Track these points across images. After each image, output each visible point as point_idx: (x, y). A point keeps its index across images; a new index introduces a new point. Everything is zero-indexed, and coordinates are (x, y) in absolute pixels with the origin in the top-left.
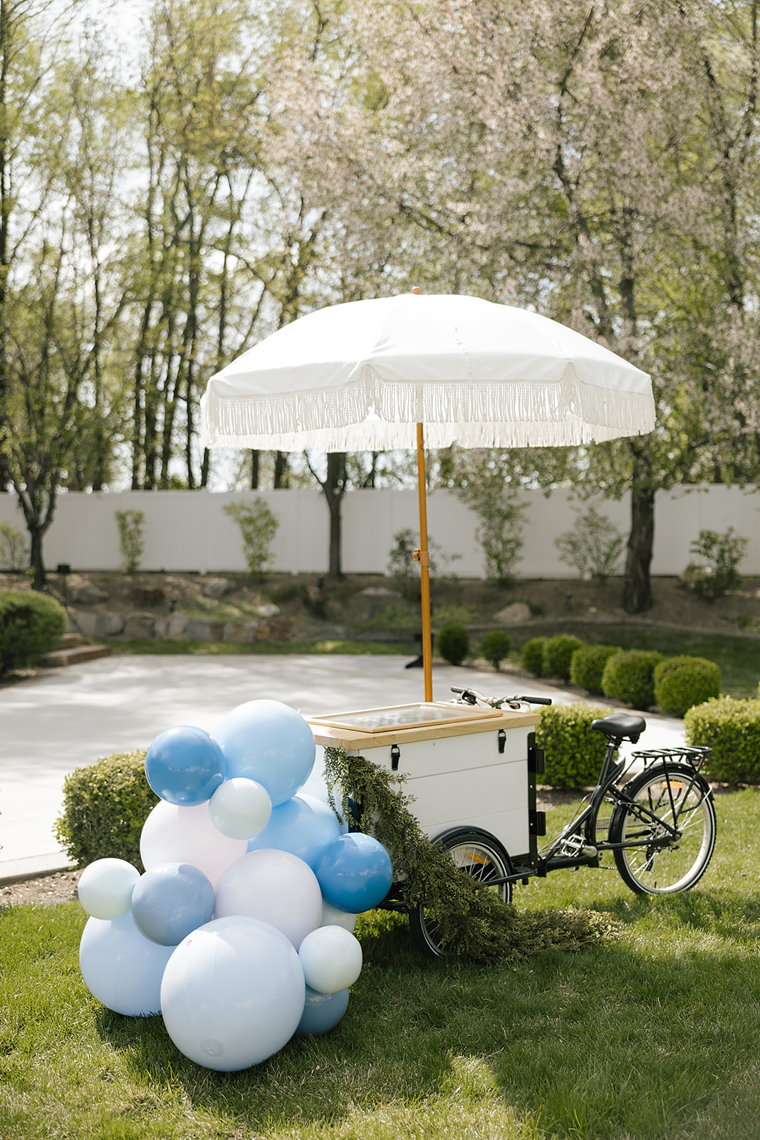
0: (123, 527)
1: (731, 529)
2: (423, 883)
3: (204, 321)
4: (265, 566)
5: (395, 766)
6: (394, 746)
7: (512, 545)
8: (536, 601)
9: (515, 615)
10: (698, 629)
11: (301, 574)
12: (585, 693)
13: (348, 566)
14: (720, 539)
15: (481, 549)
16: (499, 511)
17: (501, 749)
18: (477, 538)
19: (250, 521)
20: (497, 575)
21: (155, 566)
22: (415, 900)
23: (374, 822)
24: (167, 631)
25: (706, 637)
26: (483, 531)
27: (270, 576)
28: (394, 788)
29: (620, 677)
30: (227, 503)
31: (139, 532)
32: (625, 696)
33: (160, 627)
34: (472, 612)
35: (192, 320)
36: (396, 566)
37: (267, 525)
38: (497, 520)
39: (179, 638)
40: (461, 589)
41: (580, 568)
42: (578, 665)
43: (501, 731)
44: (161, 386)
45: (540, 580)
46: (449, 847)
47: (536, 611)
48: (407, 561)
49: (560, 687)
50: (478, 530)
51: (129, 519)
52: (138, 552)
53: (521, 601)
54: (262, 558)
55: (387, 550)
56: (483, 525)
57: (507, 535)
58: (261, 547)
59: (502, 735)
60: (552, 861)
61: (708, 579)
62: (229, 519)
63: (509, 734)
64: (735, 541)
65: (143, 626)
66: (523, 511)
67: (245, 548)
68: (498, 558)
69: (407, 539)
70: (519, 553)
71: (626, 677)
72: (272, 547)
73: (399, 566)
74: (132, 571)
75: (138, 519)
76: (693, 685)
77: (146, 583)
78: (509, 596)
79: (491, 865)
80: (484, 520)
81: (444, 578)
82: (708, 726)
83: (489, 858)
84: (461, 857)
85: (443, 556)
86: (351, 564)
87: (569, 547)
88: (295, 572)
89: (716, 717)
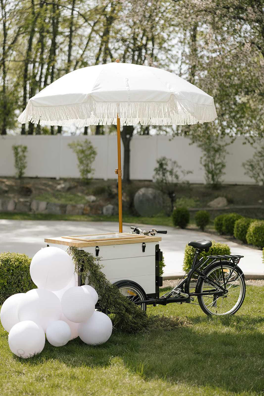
0: (17, 154)
2: (107, 299)
3: (62, 43)
4: (89, 176)
5: (97, 254)
6: (97, 247)
7: (220, 166)
8: (230, 196)
9: (219, 204)
11: (109, 180)
12: (242, 242)
13: (133, 176)
15: (203, 168)
16: (213, 148)
17: (144, 250)
18: (201, 162)
19: (83, 152)
20: (212, 182)
21: (33, 175)
22: (104, 306)
23: (88, 275)
24: (37, 209)
26: (204, 158)
27: (93, 181)
28: (96, 262)
29: (255, 234)
30: (71, 142)
31: (24, 157)
32: (257, 243)
33: (34, 206)
34: (196, 201)
35: (54, 44)
36: (158, 177)
37: (90, 154)
38: (212, 153)
39: (43, 212)
40: (191, 190)
41: (256, 178)
42: (237, 228)
43: (144, 243)
44: (38, 78)
45: (236, 185)
46: (119, 287)
47: (230, 201)
48: (164, 174)
49: (231, 240)
50: (201, 158)
51: (19, 150)
52: (24, 167)
53: (223, 196)
54: (88, 171)
55: (153, 168)
56: (205, 155)
57: (217, 161)
58: (87, 165)
59: (144, 245)
60: (169, 299)
62: (71, 150)
63: (147, 245)
65: (25, 205)
66: (226, 148)
67: (79, 166)
68: (212, 173)
69: (163, 162)
70: (223, 170)
71: (258, 234)
72: (93, 166)
74: (21, 177)
75: (25, 149)
77: (28, 183)
78: (216, 193)
79: (137, 296)
80: (205, 153)
81: (184, 183)
83: (136, 293)
84: (125, 292)
85: (183, 172)
86: (135, 175)
87: (250, 168)
88: (106, 179)
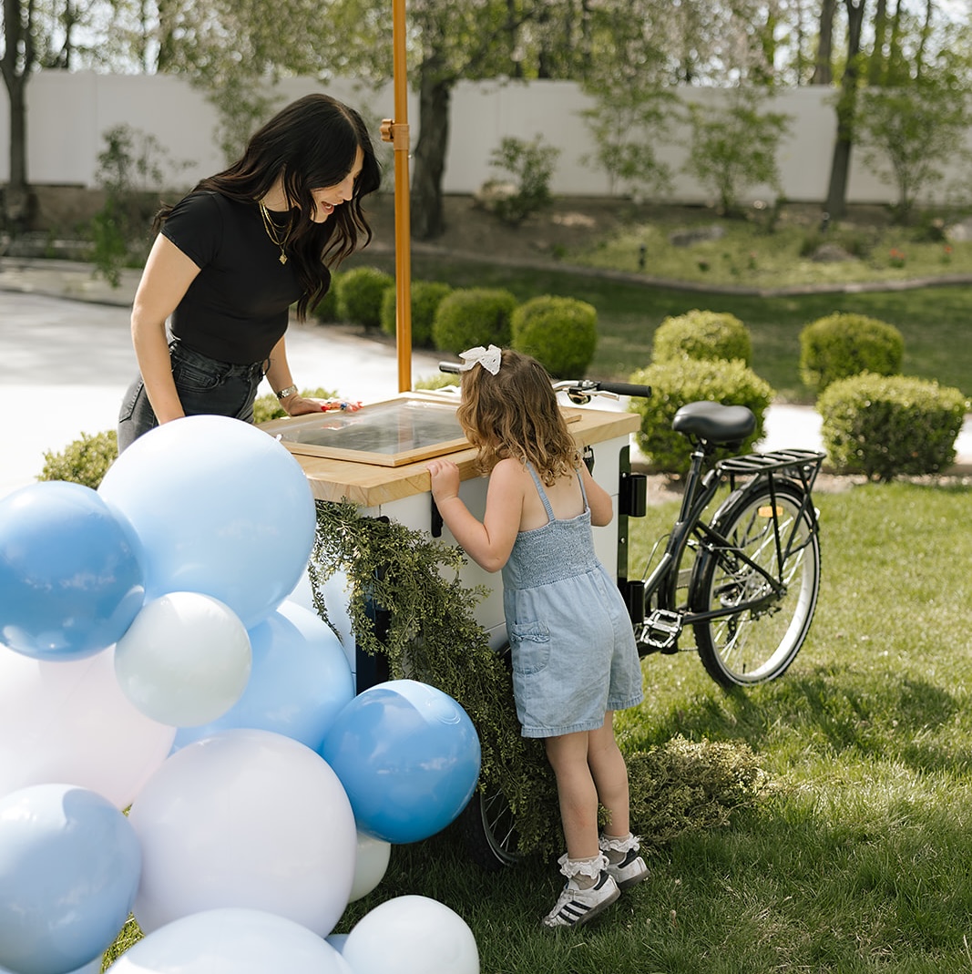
1: (539, 137)
10: (503, 259)
13: (36, 174)
14: (526, 149)
16: (245, 105)
18: (215, 139)
25: (517, 270)
26: (222, 131)
29: (460, 324)
36: (106, 175)
38: (243, 117)
48: (121, 169)
50: (216, 130)
56: (224, 122)
61: (512, 199)
64: (544, 152)
69: (121, 138)
73: (111, 175)
76: (565, 335)
80: (224, 115)
82: (666, 398)
85: (171, 163)
86: (41, 171)
89: (679, 386)
